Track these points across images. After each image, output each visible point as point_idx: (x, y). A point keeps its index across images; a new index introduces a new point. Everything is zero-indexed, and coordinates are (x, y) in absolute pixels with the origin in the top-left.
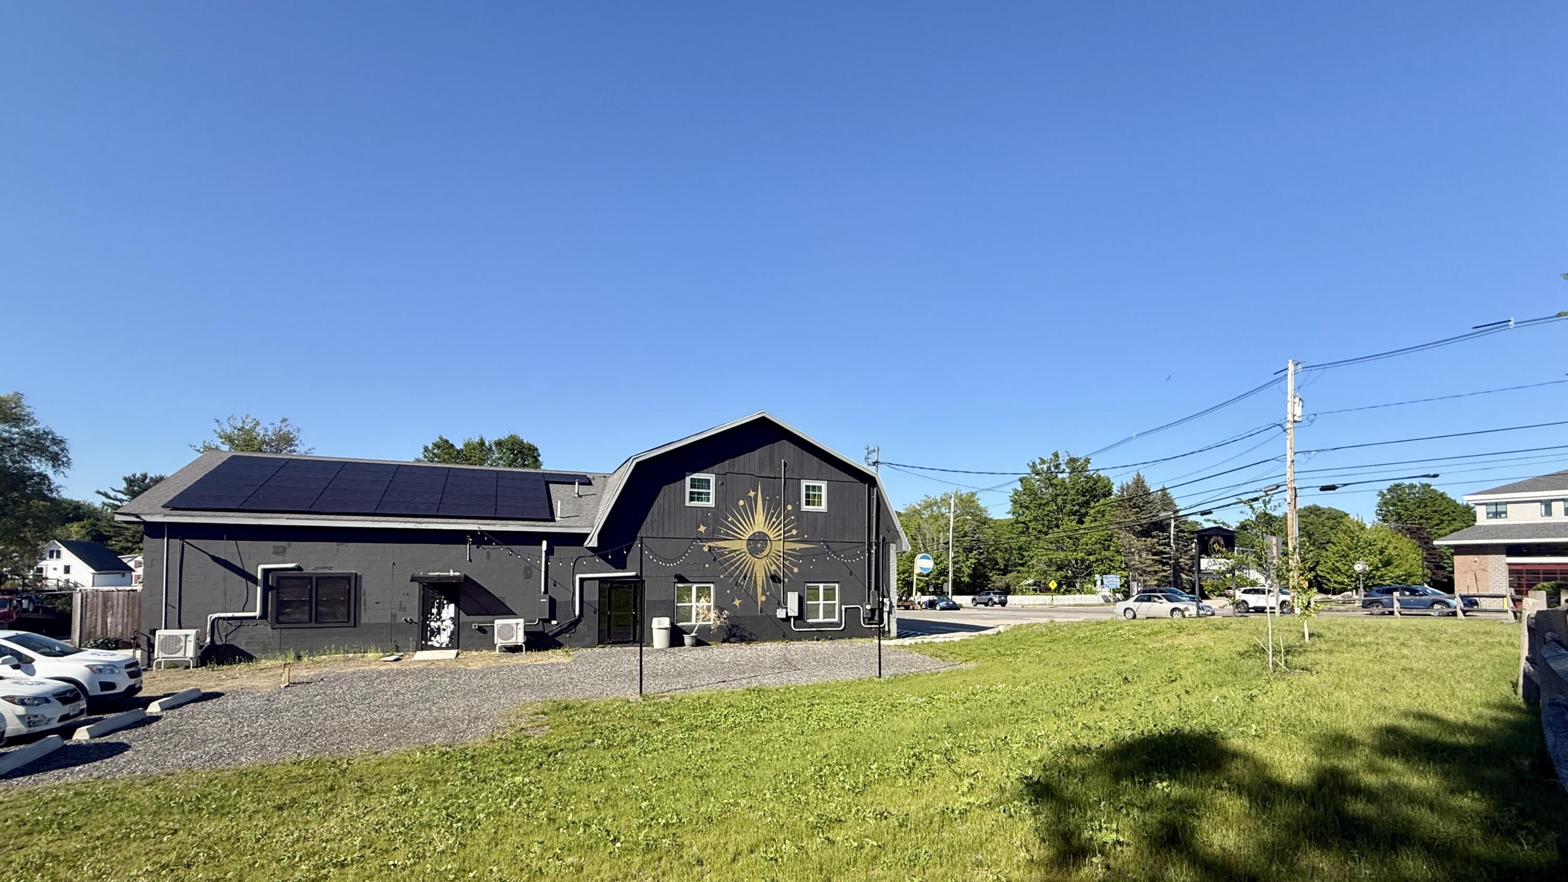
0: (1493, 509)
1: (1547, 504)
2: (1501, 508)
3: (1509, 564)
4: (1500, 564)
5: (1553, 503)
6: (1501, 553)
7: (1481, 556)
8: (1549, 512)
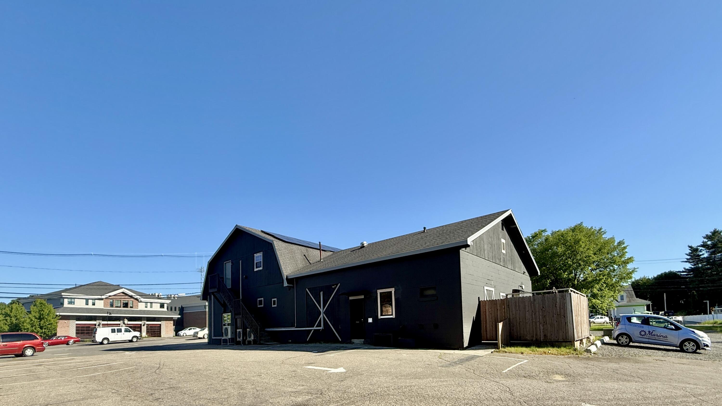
0: (70, 300)
1: (87, 300)
2: (73, 300)
3: (76, 324)
4: (73, 324)
5: (89, 300)
6: (74, 320)
7: (67, 321)
8: (87, 304)
